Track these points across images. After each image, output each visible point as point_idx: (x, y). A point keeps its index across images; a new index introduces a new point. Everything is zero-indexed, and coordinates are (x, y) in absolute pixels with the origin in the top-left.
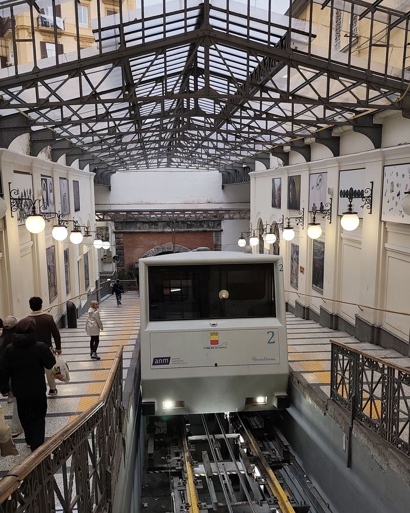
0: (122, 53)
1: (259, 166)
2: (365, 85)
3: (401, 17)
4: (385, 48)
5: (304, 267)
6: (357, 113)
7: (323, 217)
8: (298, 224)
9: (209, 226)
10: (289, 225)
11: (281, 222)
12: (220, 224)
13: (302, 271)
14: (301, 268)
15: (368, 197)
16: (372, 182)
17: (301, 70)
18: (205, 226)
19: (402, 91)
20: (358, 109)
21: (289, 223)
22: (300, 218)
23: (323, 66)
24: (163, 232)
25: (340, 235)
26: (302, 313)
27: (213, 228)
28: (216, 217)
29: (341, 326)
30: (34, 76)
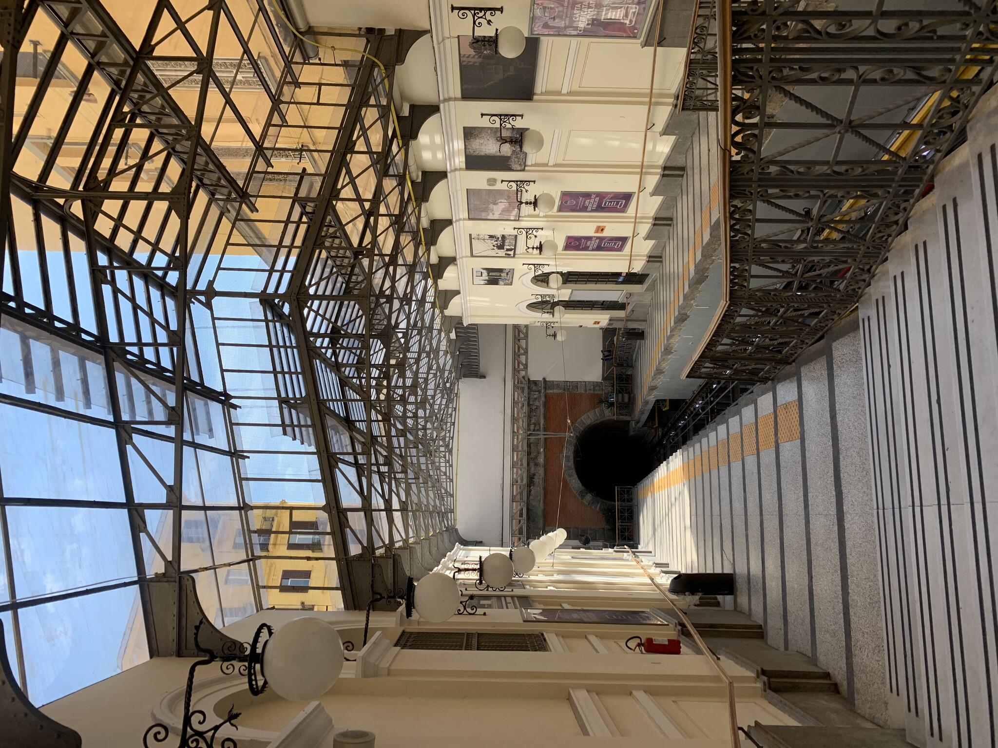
0: (312, 400)
1: (454, 308)
2: (364, 109)
3: (288, 72)
4: (323, 87)
5: (595, 226)
6: (394, 135)
7: (527, 191)
8: (536, 236)
9: (539, 398)
10: (537, 248)
11: (532, 267)
12: (535, 383)
13: (602, 230)
14: (597, 231)
15: (501, 119)
16: (482, 115)
17: (344, 184)
18: (537, 403)
19: (373, 65)
20: (390, 134)
21: (533, 248)
22: (527, 233)
23: (339, 160)
24: (545, 466)
25: (551, 166)
26: (662, 227)
27: (540, 392)
28: (523, 389)
29: (680, 162)
30: (334, 512)
